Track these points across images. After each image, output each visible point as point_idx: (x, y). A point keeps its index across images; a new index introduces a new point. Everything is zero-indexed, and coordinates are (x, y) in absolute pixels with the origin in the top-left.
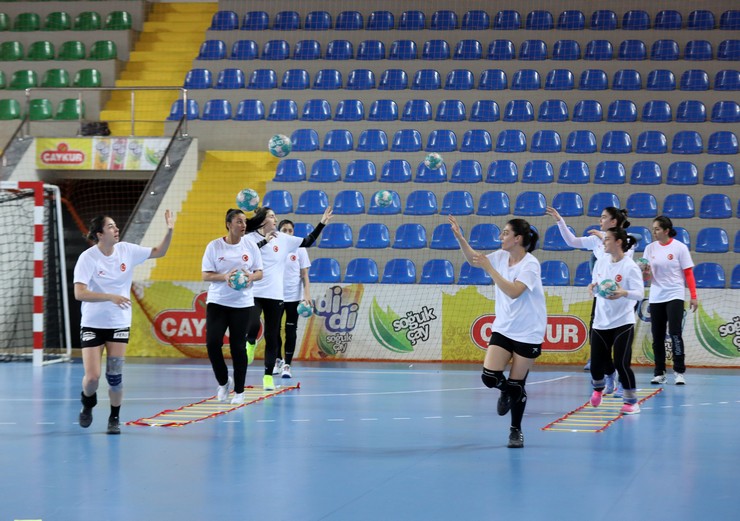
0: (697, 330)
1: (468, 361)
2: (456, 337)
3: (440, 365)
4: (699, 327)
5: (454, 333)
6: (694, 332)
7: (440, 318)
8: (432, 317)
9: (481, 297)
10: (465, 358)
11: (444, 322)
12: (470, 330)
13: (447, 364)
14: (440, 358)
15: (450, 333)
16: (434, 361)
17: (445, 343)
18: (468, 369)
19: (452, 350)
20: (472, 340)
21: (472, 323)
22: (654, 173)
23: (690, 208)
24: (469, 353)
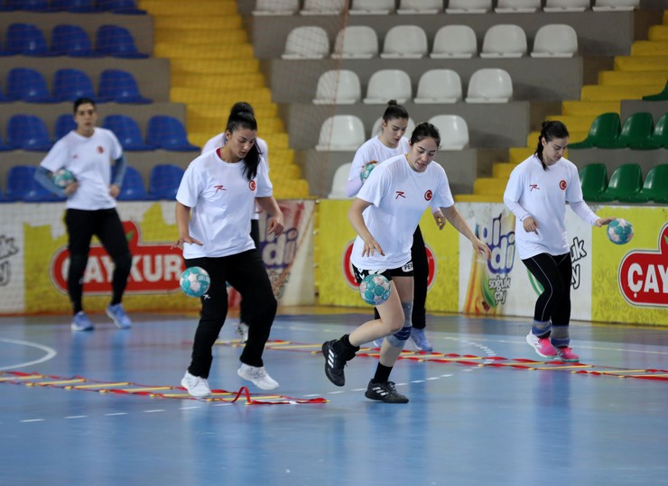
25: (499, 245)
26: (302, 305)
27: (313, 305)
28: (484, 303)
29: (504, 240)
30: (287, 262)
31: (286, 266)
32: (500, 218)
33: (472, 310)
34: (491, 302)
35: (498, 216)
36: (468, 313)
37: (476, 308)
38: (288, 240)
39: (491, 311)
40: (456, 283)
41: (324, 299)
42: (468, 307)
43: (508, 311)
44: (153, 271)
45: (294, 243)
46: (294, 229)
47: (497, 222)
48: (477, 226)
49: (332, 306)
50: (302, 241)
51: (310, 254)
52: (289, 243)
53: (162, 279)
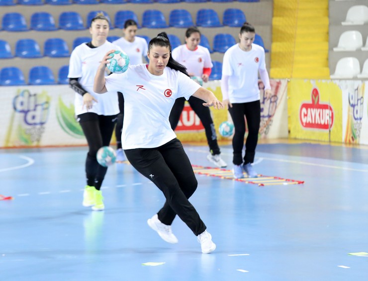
0: (58, 118)
4: (60, 115)
25: (357, 105)
26: (281, 138)
27: (287, 138)
28: (352, 138)
29: (359, 101)
30: (270, 114)
31: (269, 116)
32: (357, 89)
33: (348, 141)
34: (355, 136)
35: (356, 88)
36: (346, 143)
37: (349, 141)
38: (271, 102)
39: (355, 141)
40: (341, 126)
41: (293, 135)
42: (346, 140)
43: (361, 142)
44: (188, 119)
45: (275, 104)
46: (275, 96)
47: (356, 91)
48: (349, 94)
49: (295, 139)
50: (280, 103)
51: (286, 109)
52: (272, 104)
53: (194, 124)
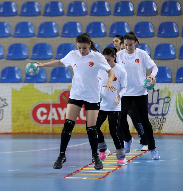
0: (177, 110)
1: (29, 133)
2: (21, 117)
3: (10, 136)
4: (179, 108)
5: (19, 115)
6: (176, 112)
7: (10, 105)
8: (5, 104)
9: (37, 91)
10: (27, 131)
11: (13, 107)
12: (30, 112)
13: (15, 135)
14: (10, 131)
15: (17, 114)
16: (7, 134)
17: (14, 121)
18: (29, 138)
19: (18, 126)
20: (32, 119)
21: (31, 108)
22: (152, 8)
23: (176, 31)
24: (29, 128)
